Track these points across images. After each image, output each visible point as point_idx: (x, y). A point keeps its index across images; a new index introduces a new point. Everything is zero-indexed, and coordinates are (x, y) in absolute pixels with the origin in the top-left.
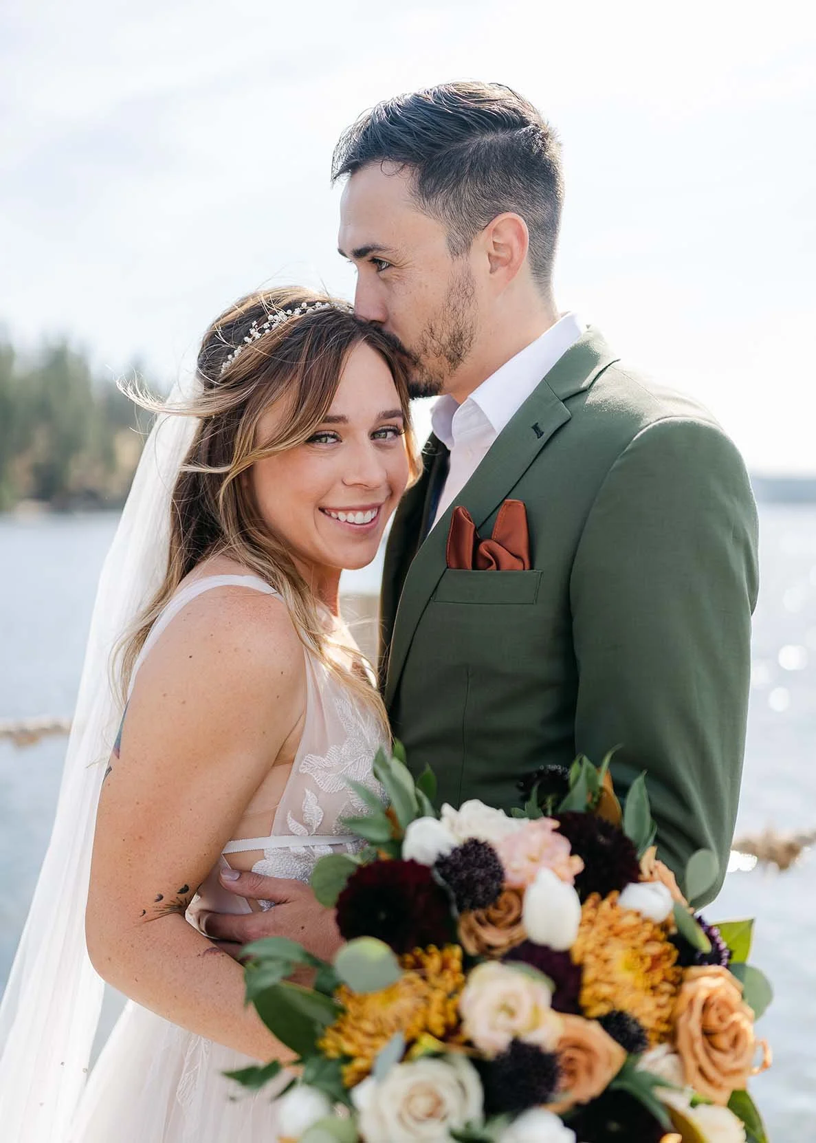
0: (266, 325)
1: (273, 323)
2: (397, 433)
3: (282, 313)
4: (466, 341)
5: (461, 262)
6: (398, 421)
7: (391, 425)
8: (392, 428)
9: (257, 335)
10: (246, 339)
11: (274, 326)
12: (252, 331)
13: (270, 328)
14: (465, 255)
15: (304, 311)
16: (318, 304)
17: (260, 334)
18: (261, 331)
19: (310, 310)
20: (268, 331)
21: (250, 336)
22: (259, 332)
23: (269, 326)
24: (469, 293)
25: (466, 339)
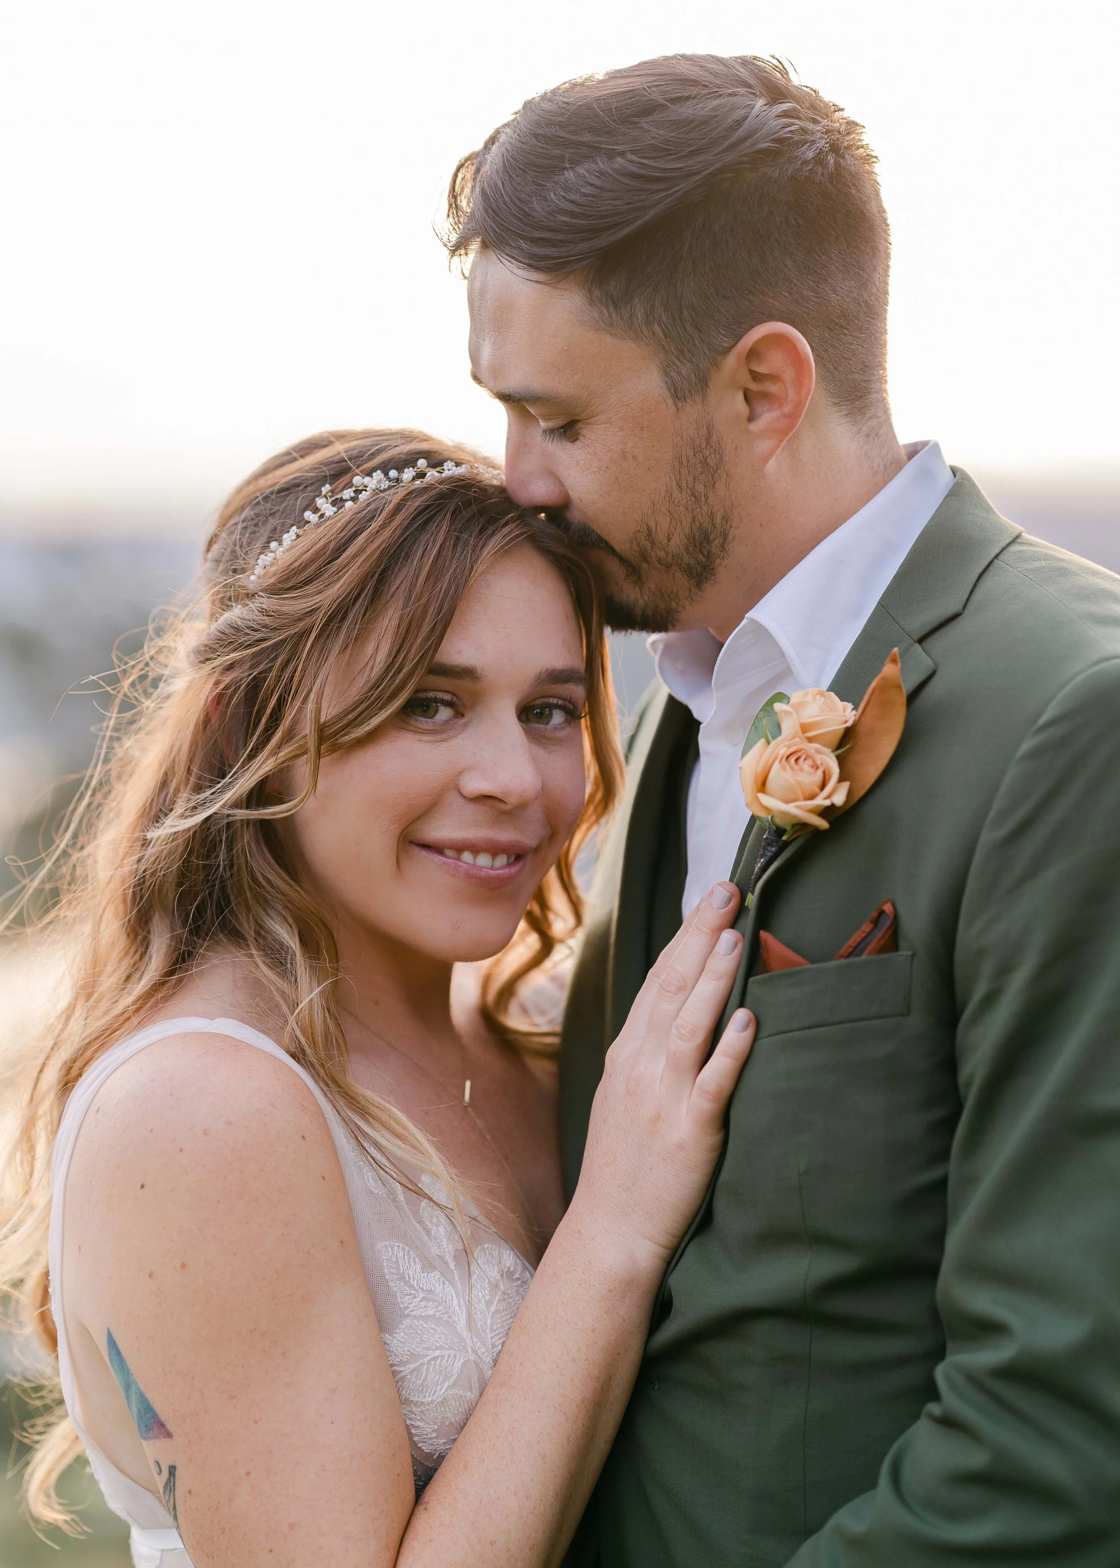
0: (348, 493)
1: (360, 492)
2: (572, 715)
3: (378, 475)
4: (716, 542)
5: (692, 411)
6: (578, 691)
7: (559, 698)
8: (560, 702)
9: (328, 509)
10: (308, 515)
11: (363, 496)
12: (320, 502)
13: (354, 499)
14: (698, 398)
15: (421, 475)
16: (448, 465)
17: (335, 509)
18: (338, 503)
19: (432, 475)
20: (349, 504)
21: (316, 510)
22: (334, 504)
23: (353, 495)
24: (711, 462)
25: (714, 539)
